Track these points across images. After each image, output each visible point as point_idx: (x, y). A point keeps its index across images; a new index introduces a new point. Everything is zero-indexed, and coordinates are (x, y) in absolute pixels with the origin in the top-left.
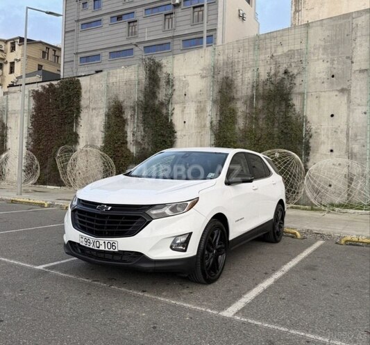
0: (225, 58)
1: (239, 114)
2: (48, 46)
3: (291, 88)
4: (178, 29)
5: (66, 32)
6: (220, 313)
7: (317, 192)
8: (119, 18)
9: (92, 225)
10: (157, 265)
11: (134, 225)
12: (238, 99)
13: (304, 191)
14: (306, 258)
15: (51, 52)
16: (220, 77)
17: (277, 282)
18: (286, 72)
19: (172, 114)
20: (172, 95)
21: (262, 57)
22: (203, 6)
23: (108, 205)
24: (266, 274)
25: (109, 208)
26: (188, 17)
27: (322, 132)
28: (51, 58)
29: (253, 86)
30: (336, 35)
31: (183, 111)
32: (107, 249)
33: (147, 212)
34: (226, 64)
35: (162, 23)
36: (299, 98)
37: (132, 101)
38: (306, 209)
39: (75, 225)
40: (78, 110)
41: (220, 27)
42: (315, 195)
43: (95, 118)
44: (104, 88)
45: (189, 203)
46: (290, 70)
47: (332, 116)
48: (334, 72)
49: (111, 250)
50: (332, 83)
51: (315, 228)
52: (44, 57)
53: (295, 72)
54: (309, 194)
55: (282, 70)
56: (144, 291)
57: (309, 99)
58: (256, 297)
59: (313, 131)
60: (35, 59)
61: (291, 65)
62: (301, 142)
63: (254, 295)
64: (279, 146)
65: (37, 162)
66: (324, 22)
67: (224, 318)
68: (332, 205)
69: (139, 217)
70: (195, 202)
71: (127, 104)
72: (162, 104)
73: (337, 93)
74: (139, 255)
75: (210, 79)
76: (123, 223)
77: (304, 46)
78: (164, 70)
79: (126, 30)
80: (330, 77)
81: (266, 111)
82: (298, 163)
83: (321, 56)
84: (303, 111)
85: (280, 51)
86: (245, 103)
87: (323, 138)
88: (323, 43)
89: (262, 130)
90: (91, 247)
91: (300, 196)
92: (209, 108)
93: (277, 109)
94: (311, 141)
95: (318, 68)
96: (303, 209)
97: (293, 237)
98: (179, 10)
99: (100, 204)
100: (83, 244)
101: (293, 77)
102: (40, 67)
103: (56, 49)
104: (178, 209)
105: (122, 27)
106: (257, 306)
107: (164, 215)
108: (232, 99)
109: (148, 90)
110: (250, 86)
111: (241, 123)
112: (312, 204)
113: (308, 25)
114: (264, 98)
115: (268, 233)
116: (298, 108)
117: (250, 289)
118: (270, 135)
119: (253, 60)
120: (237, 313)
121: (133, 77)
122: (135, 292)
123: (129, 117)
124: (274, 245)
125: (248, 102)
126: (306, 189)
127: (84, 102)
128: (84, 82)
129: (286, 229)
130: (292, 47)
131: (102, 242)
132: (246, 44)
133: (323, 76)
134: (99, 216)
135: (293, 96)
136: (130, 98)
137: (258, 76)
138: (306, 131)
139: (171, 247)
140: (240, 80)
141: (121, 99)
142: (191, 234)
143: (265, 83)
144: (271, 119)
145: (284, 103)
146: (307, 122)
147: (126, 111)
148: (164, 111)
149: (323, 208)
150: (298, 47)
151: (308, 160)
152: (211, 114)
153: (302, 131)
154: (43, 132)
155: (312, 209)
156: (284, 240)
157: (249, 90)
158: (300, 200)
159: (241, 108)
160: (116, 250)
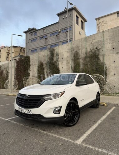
0: (75, 45)
1: (81, 63)
2: (22, 48)
3: (99, 53)
4: (60, 39)
5: (27, 43)
6: (75, 142)
7: (110, 89)
8: (42, 38)
9: (23, 103)
10: (48, 120)
11: (38, 103)
12: (80, 58)
13: (106, 89)
14: (110, 114)
15: (23, 49)
16: (74, 52)
17: (99, 125)
18: (96, 48)
19: (59, 65)
20: (58, 59)
21: (88, 44)
22: (67, 32)
23: (29, 95)
24: (94, 121)
25: (29, 96)
26: (63, 35)
27: (111, 68)
28: (23, 51)
29: (85, 54)
30: (114, 34)
31: (62, 64)
32: (28, 113)
33: (43, 98)
34: (76, 47)
35: (55, 38)
36: (102, 56)
37: (46, 61)
38: (107, 95)
39: (17, 103)
40: (29, 65)
41: (73, 37)
42: (110, 90)
43: (34, 68)
44: (37, 58)
45: (60, 94)
46: (98, 47)
47: (114, 62)
48: (114, 47)
49: (30, 113)
50: (113, 51)
51: (112, 102)
52: (20, 51)
53: (100, 48)
54: (107, 90)
55: (95, 47)
56: (44, 130)
57: (105, 57)
58: (91, 133)
59: (107, 68)
60: (18, 52)
61: (98, 46)
62: (103, 72)
63: (90, 132)
64: (96, 73)
65: (17, 82)
66: (109, 30)
67: (77, 145)
68: (116, 93)
69: (40, 100)
70: (63, 93)
71: (44, 63)
72: (55, 62)
73: (115, 54)
74: (40, 116)
75: (70, 52)
76: (34, 102)
77: (102, 39)
78: (56, 51)
79: (44, 41)
80: (112, 49)
81: (90, 62)
82: (103, 79)
83: (109, 42)
84: (103, 61)
85: (94, 41)
86: (83, 59)
87: (111, 70)
88: (109, 37)
89: (89, 68)
90: (22, 112)
91: (104, 91)
92: (70, 62)
93: (94, 61)
94: (107, 71)
95: (108, 46)
96: (106, 95)
97: (103, 106)
98: (60, 33)
99: (26, 95)
100: (20, 111)
101: (99, 50)
102: (19, 54)
103: (24, 48)
104: (56, 96)
105: (43, 40)
106: (92, 138)
107: (51, 99)
108: (78, 59)
109: (51, 58)
110: (84, 54)
111: (82, 66)
112: (109, 93)
113: (103, 32)
114: (89, 57)
115: (94, 105)
116: (102, 60)
117: (88, 129)
118: (92, 70)
119: (85, 45)
120: (83, 142)
121: (46, 54)
122: (40, 131)
123: (45, 67)
124: (96, 109)
125: (84, 59)
126: (106, 88)
127: (31, 63)
128: (31, 57)
129: (100, 103)
130: (98, 40)
131: (26, 110)
132: (82, 40)
133: (110, 48)
134: (25, 100)
135: (100, 56)
136: (45, 61)
137: (87, 50)
138: (105, 68)
139: (53, 112)
140: (81, 52)
141: (42, 61)
142: (61, 106)
143: (89, 52)
144: (92, 64)
145: (96, 59)
146: (105, 64)
147: (44, 65)
148: (56, 64)
149: (113, 94)
150: (100, 39)
151: (106, 78)
152: (71, 64)
153: (103, 68)
154: (19, 73)
155: (109, 95)
156: (100, 107)
157: (84, 55)
158: (104, 92)
159: (81, 61)
160: (31, 114)
